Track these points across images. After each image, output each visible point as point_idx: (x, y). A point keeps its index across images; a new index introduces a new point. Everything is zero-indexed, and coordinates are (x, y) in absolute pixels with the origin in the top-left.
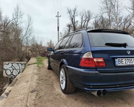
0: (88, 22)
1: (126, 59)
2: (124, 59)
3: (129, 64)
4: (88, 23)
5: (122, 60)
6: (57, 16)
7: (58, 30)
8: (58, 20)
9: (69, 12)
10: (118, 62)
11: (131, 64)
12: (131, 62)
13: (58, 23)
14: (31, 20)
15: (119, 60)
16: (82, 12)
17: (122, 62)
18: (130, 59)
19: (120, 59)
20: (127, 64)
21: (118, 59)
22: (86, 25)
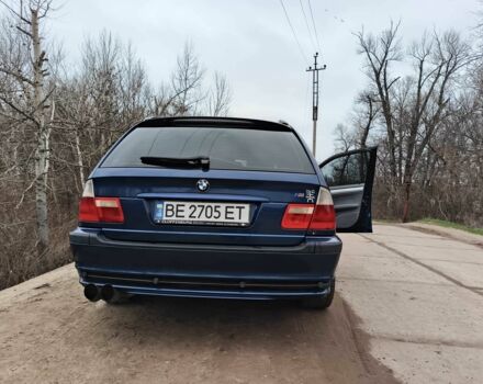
0: (446, 78)
1: (196, 204)
2: (188, 204)
3: (203, 218)
4: (447, 85)
5: (180, 208)
6: (313, 68)
7: (315, 119)
8: (316, 82)
9: (362, 49)
10: (164, 213)
11: (212, 219)
12: (216, 214)
13: (316, 93)
14: (226, 90)
15: (170, 208)
16: (420, 41)
17: (180, 214)
18: (213, 205)
19: (175, 204)
20: (196, 219)
21: (166, 203)
22: (439, 90)
